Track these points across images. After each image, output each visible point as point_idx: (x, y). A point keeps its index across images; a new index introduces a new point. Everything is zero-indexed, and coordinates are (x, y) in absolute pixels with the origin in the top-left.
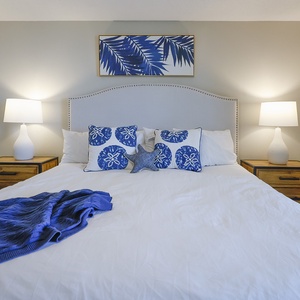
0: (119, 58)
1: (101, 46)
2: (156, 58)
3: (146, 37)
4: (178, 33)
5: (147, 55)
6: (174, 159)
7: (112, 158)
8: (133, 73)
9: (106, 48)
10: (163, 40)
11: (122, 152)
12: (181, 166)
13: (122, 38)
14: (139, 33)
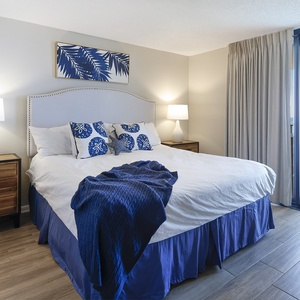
0: (74, 64)
1: (59, 52)
2: (104, 67)
3: (96, 50)
4: (119, 51)
5: (97, 64)
6: (136, 144)
7: (98, 147)
8: (86, 78)
9: (64, 54)
10: (108, 54)
11: (103, 142)
12: (141, 148)
13: (78, 48)
14: (92, 46)
